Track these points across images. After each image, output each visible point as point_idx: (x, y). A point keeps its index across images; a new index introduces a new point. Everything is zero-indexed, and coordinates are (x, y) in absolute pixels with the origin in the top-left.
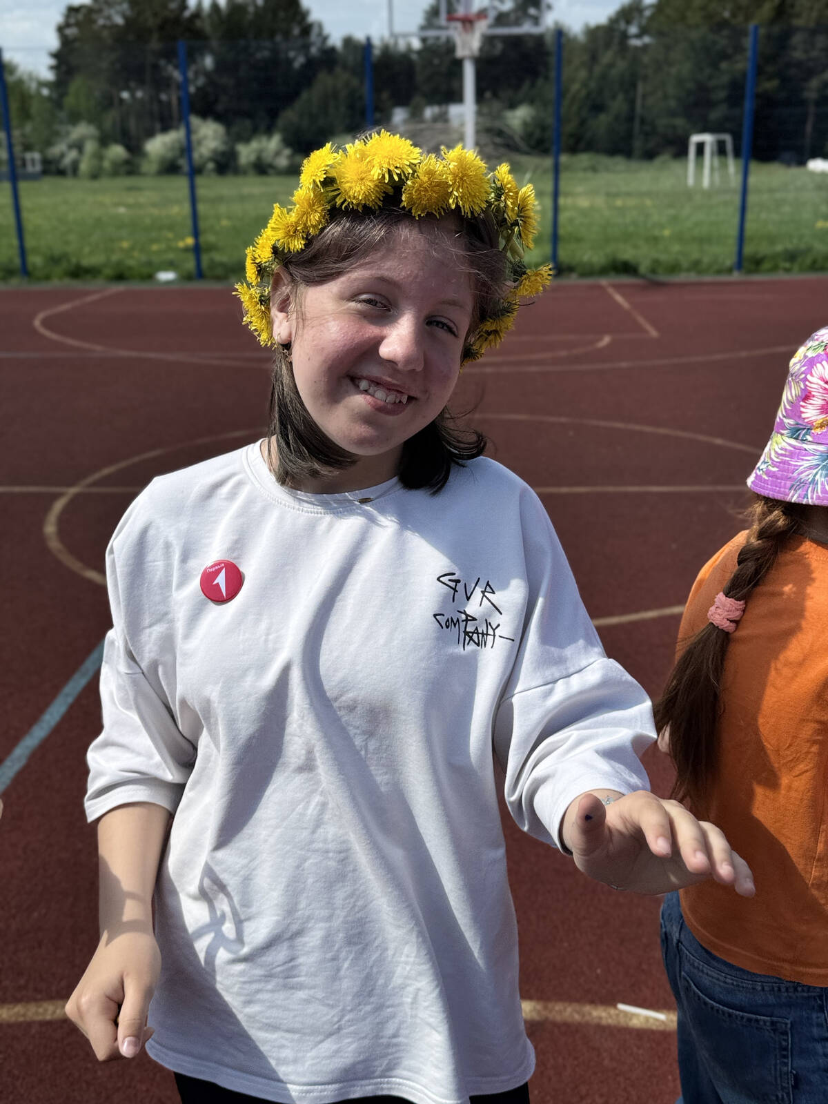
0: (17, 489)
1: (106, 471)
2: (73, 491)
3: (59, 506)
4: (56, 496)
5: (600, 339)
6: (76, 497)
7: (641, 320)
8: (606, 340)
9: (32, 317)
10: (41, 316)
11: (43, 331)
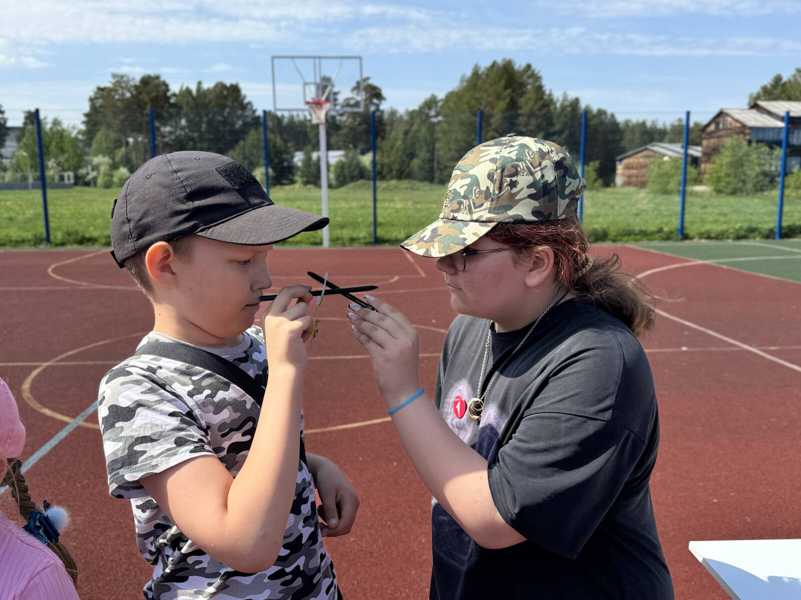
0: (10, 364)
1: (70, 353)
2: (46, 364)
3: (35, 373)
4: (34, 368)
5: (393, 278)
6: (48, 367)
7: (418, 268)
8: (396, 278)
9: (48, 267)
10: (53, 266)
11: (52, 274)
